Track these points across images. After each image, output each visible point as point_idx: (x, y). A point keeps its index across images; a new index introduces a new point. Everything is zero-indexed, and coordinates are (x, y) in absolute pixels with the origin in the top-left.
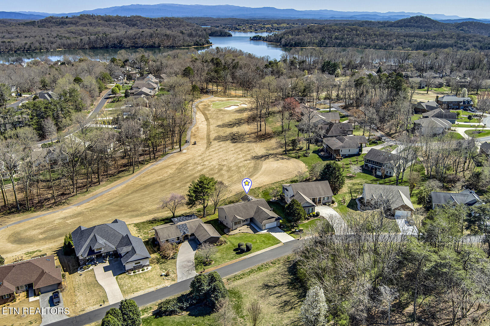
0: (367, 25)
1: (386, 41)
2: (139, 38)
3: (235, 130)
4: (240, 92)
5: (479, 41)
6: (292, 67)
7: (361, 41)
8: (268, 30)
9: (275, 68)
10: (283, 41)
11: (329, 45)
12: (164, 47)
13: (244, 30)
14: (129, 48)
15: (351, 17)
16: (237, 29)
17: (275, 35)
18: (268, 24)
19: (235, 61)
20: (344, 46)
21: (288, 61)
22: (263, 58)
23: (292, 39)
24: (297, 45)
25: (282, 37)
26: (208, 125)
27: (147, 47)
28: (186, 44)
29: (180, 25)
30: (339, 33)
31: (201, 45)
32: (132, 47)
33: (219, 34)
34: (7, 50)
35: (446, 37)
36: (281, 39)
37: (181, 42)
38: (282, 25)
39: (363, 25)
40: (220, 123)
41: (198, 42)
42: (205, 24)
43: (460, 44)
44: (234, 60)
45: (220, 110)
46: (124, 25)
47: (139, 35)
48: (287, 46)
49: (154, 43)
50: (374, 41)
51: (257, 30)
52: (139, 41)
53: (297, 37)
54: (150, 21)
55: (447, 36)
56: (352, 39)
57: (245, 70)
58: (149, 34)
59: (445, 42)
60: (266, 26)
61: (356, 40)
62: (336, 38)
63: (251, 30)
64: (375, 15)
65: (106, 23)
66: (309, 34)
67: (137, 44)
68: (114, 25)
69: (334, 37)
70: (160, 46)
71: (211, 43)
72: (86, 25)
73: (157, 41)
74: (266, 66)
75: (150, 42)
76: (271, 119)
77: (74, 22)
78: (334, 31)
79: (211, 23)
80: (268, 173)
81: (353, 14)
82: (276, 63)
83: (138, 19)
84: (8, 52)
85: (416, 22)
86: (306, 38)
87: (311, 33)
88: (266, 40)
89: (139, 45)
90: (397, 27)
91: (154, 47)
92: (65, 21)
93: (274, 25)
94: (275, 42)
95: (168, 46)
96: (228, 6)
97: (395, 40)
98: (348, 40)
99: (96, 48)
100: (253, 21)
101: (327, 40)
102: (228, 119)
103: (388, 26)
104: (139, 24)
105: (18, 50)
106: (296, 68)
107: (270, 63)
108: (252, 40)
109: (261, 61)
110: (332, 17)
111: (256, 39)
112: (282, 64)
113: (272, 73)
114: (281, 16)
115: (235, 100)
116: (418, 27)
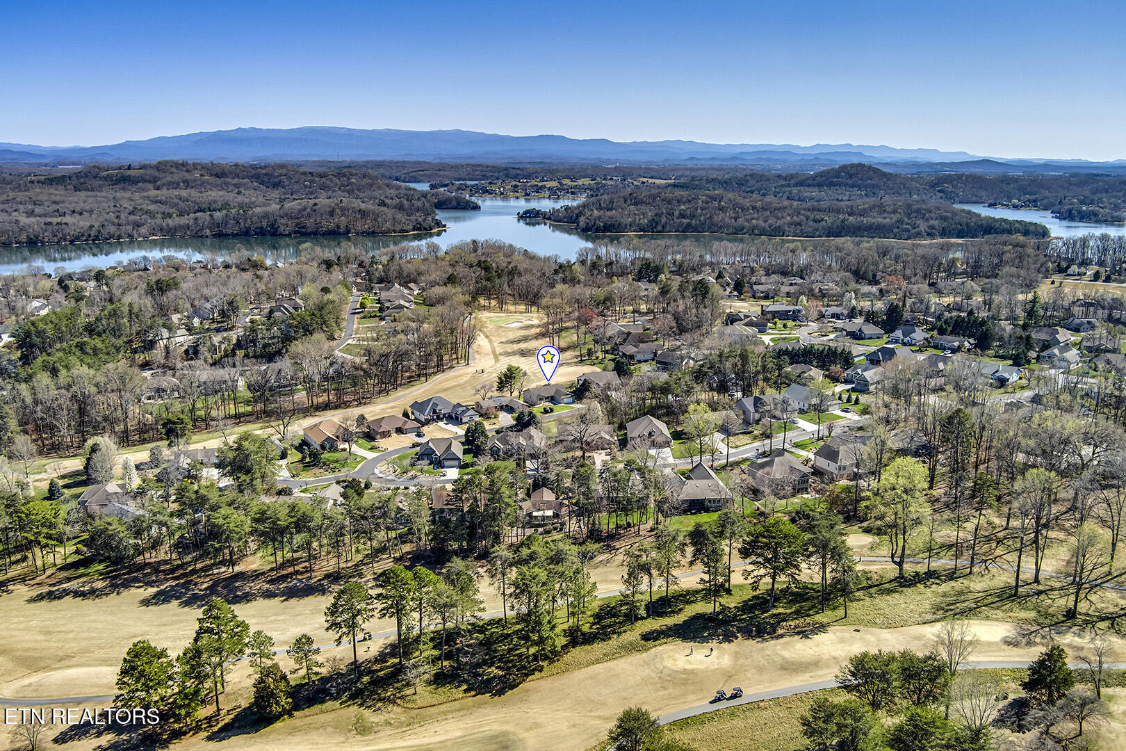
0: (754, 182)
1: (772, 221)
2: (309, 215)
3: (523, 346)
4: (522, 307)
5: (945, 219)
6: (595, 272)
7: (727, 220)
8: (554, 194)
9: (567, 273)
10: (582, 220)
11: (668, 229)
12: (357, 234)
13: (502, 194)
14: (289, 235)
15: (734, 158)
16: (487, 191)
17: (567, 208)
18: (551, 180)
19: (513, 265)
20: (696, 229)
21: (589, 262)
22: (549, 259)
23: (600, 218)
24: (607, 228)
25: (581, 212)
26: (490, 341)
27: (324, 234)
28: (398, 228)
29: (371, 185)
30: (687, 206)
31: (426, 229)
32: (295, 232)
33: (454, 204)
34: (56, 239)
35: (885, 211)
36: (578, 216)
37: (388, 225)
38: (580, 182)
39: (747, 181)
40: (504, 340)
41: (420, 224)
42: (415, 177)
43: (907, 224)
44: (510, 263)
45: (501, 327)
46: (255, 184)
47: (308, 210)
48: (588, 231)
49: (338, 227)
50: (748, 221)
51: (529, 195)
52: (310, 223)
53: (609, 213)
54: (309, 177)
55: (888, 209)
56: (711, 217)
57: (528, 277)
58: (328, 209)
59: (880, 220)
60: (548, 184)
61: (719, 218)
62: (682, 216)
63: (518, 194)
64: (788, 151)
65: (219, 181)
66: (632, 207)
67: (303, 227)
68: (234, 185)
69: (677, 213)
70: (348, 232)
71: (445, 226)
72: (178, 184)
73: (343, 221)
74: (556, 272)
75: (329, 224)
76: (564, 334)
77: (147, 177)
78: (679, 201)
79: (429, 176)
80: (563, 375)
81: (739, 150)
82: (569, 265)
83: (284, 171)
84: (58, 242)
85: (851, 176)
86: (626, 214)
87: (636, 204)
88: (549, 219)
89: (309, 230)
90: (813, 186)
91: (339, 234)
92: (129, 176)
93: (565, 181)
94: (566, 221)
95: (363, 232)
96: (458, 133)
97: (789, 218)
98: (702, 218)
99: (226, 235)
100: (519, 172)
101: (664, 220)
102: (511, 336)
103: (796, 185)
104: (287, 183)
105: (78, 238)
106: (600, 272)
107: (561, 266)
108: (522, 217)
109: (547, 263)
110: (692, 159)
111: (530, 217)
112: (577, 268)
113: (564, 281)
114: (579, 155)
115: (518, 316)
116: (853, 186)
